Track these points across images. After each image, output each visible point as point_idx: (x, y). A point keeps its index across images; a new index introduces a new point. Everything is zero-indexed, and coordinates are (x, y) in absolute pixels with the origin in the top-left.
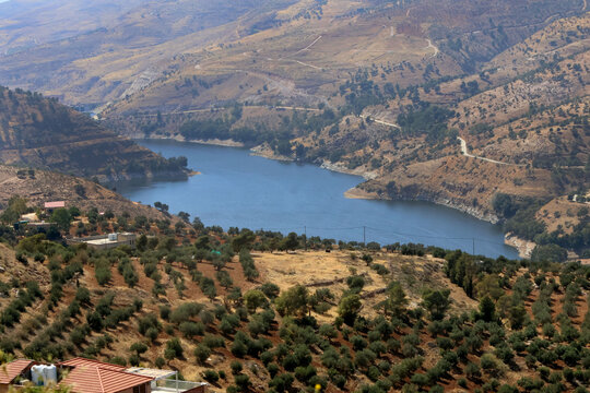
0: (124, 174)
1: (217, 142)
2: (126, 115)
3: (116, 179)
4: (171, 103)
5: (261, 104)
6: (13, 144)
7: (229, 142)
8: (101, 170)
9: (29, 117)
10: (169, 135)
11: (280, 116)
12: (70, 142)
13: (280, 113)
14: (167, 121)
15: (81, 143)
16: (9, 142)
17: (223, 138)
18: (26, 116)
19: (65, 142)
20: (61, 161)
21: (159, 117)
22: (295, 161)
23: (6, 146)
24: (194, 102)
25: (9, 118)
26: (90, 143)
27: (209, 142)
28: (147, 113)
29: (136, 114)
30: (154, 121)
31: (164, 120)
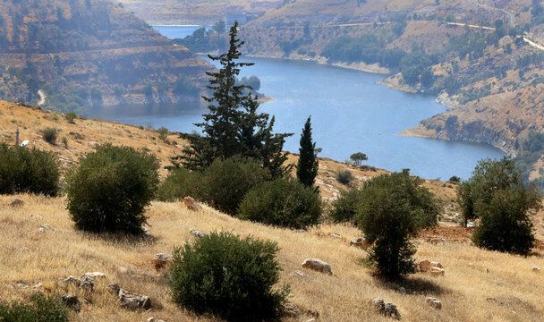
0: (170, 95)
1: (362, 66)
2: (267, 25)
3: (156, 100)
4: (327, 12)
5: (431, 18)
6: (22, 46)
7: (374, 67)
8: (138, 87)
9: (53, 13)
10: (313, 55)
11: (448, 35)
12: (102, 48)
13: (450, 31)
14: (316, 36)
15: (118, 51)
16: (16, 42)
17: (369, 61)
18: (49, 11)
19: (96, 48)
20: (84, 72)
21: (307, 30)
22: (419, 93)
23: (11, 48)
24: (358, 11)
25: (26, 12)
26: (130, 51)
27: (354, 66)
28: (292, 24)
29: (279, 25)
30: (299, 35)
31: (312, 34)
